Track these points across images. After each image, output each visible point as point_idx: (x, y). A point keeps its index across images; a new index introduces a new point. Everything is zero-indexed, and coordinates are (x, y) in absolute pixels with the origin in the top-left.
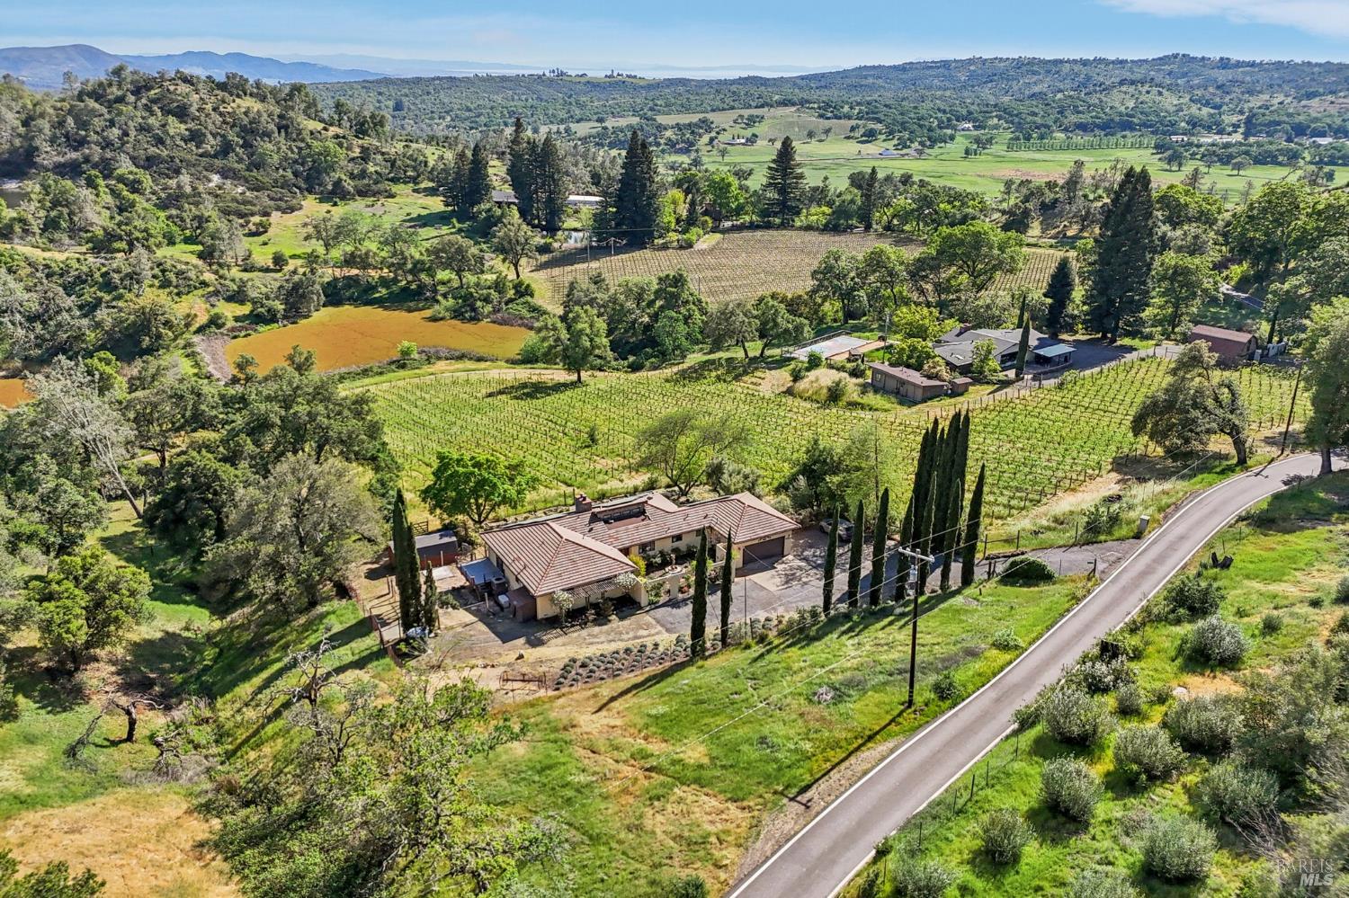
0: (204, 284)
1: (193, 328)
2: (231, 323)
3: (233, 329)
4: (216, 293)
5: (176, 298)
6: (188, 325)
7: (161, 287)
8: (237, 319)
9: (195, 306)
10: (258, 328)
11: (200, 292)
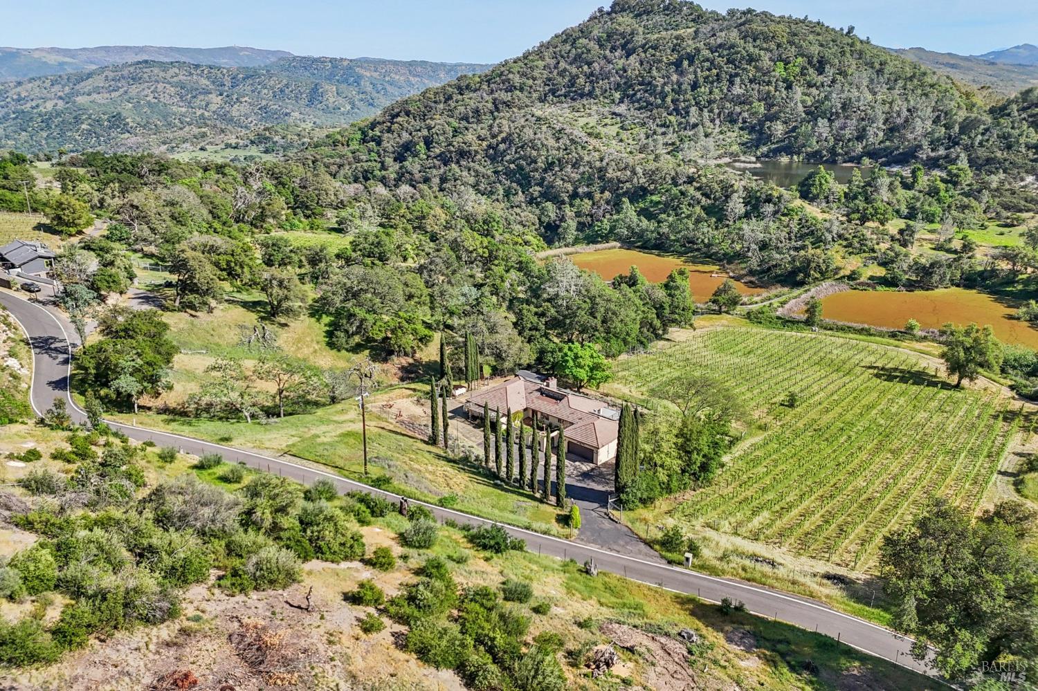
0: (873, 250)
1: (837, 277)
2: (862, 280)
3: (862, 284)
4: (875, 258)
5: (847, 255)
6: (836, 273)
7: (845, 247)
8: (871, 278)
9: (853, 263)
10: (879, 288)
11: (867, 255)
